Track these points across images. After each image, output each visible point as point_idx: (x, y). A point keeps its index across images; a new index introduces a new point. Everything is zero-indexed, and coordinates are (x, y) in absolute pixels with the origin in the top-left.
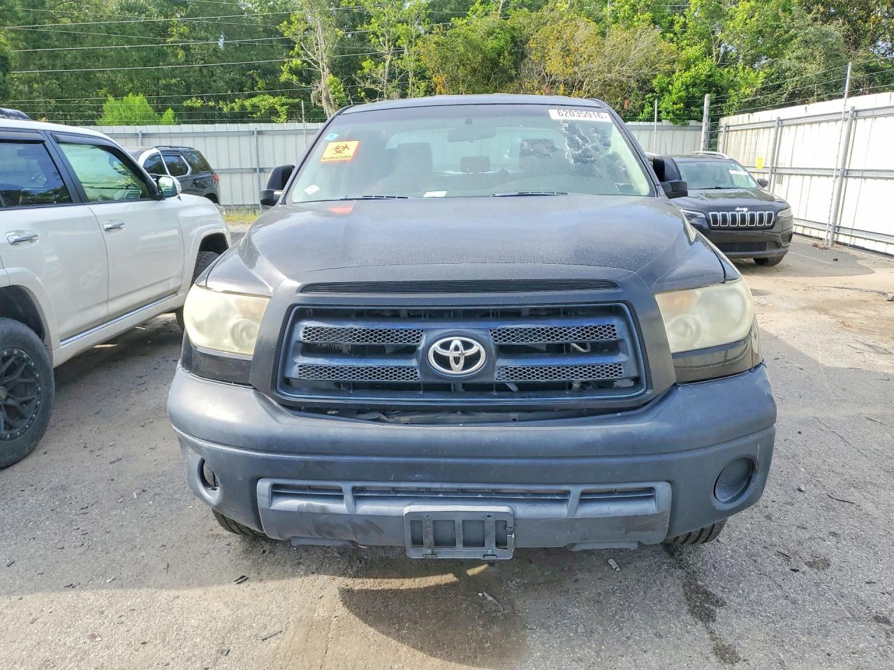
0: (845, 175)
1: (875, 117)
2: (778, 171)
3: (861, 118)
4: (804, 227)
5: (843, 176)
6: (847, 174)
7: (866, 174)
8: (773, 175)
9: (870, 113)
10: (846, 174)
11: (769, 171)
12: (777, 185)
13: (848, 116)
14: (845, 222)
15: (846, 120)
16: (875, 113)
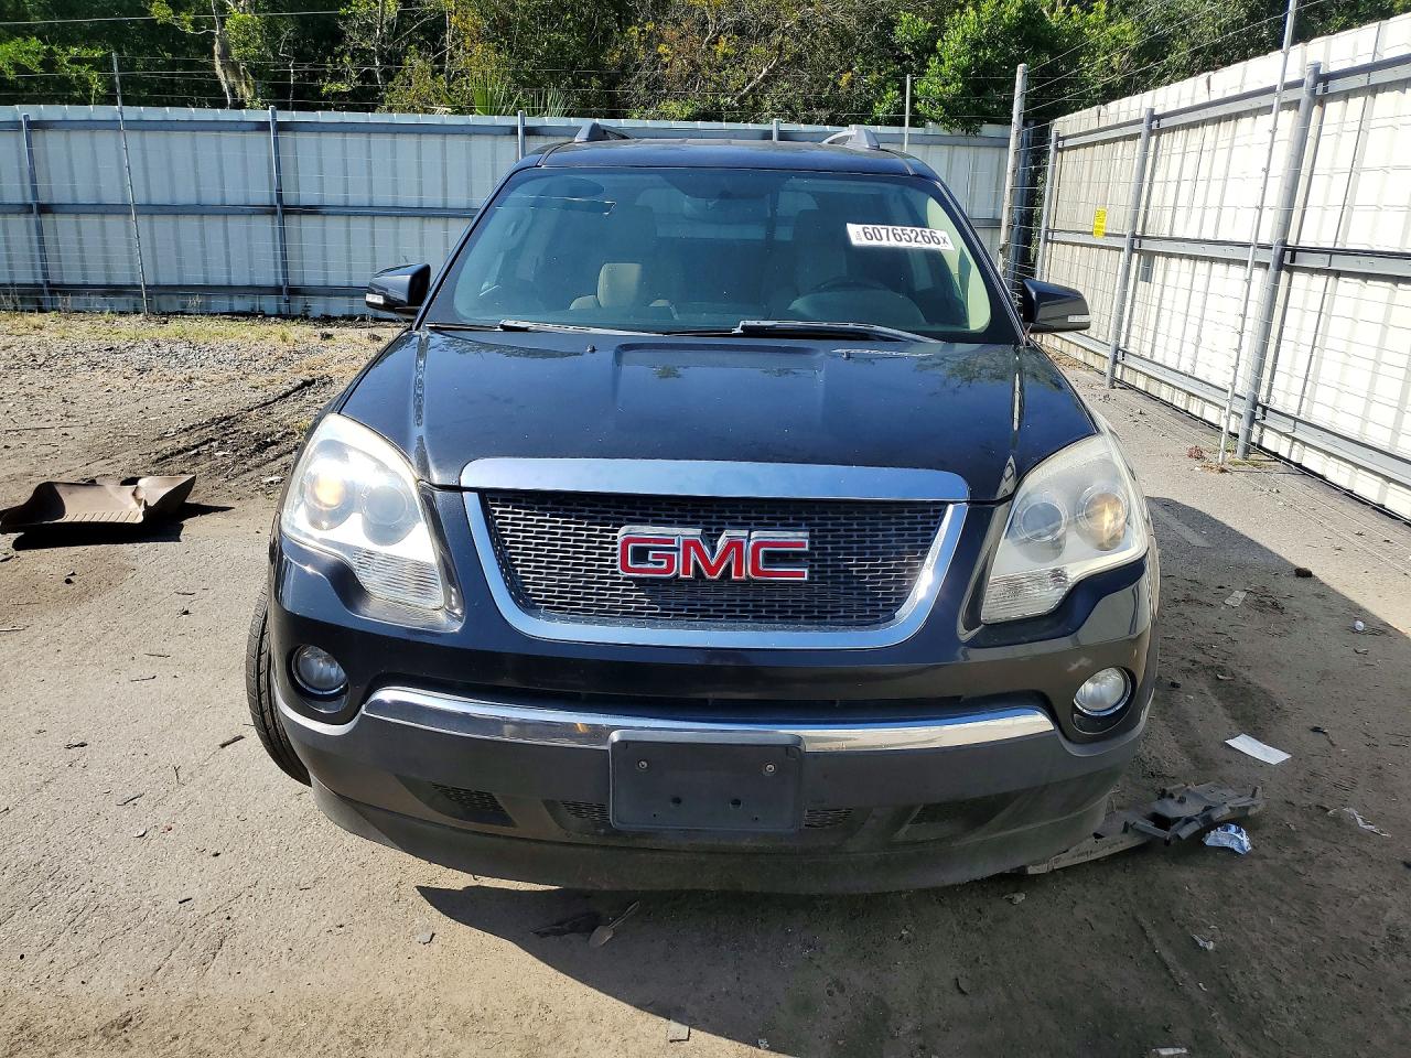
0: (1287, 261)
1: (1375, 90)
2: (1147, 245)
3: (1335, 96)
4: (1190, 394)
5: (1280, 266)
6: (1293, 260)
7: (1339, 263)
8: (1136, 256)
9: (1360, 81)
10: (1288, 259)
11: (1124, 243)
12: (1141, 284)
13: (1302, 94)
14: (1284, 397)
15: (1294, 105)
16: (1373, 79)
